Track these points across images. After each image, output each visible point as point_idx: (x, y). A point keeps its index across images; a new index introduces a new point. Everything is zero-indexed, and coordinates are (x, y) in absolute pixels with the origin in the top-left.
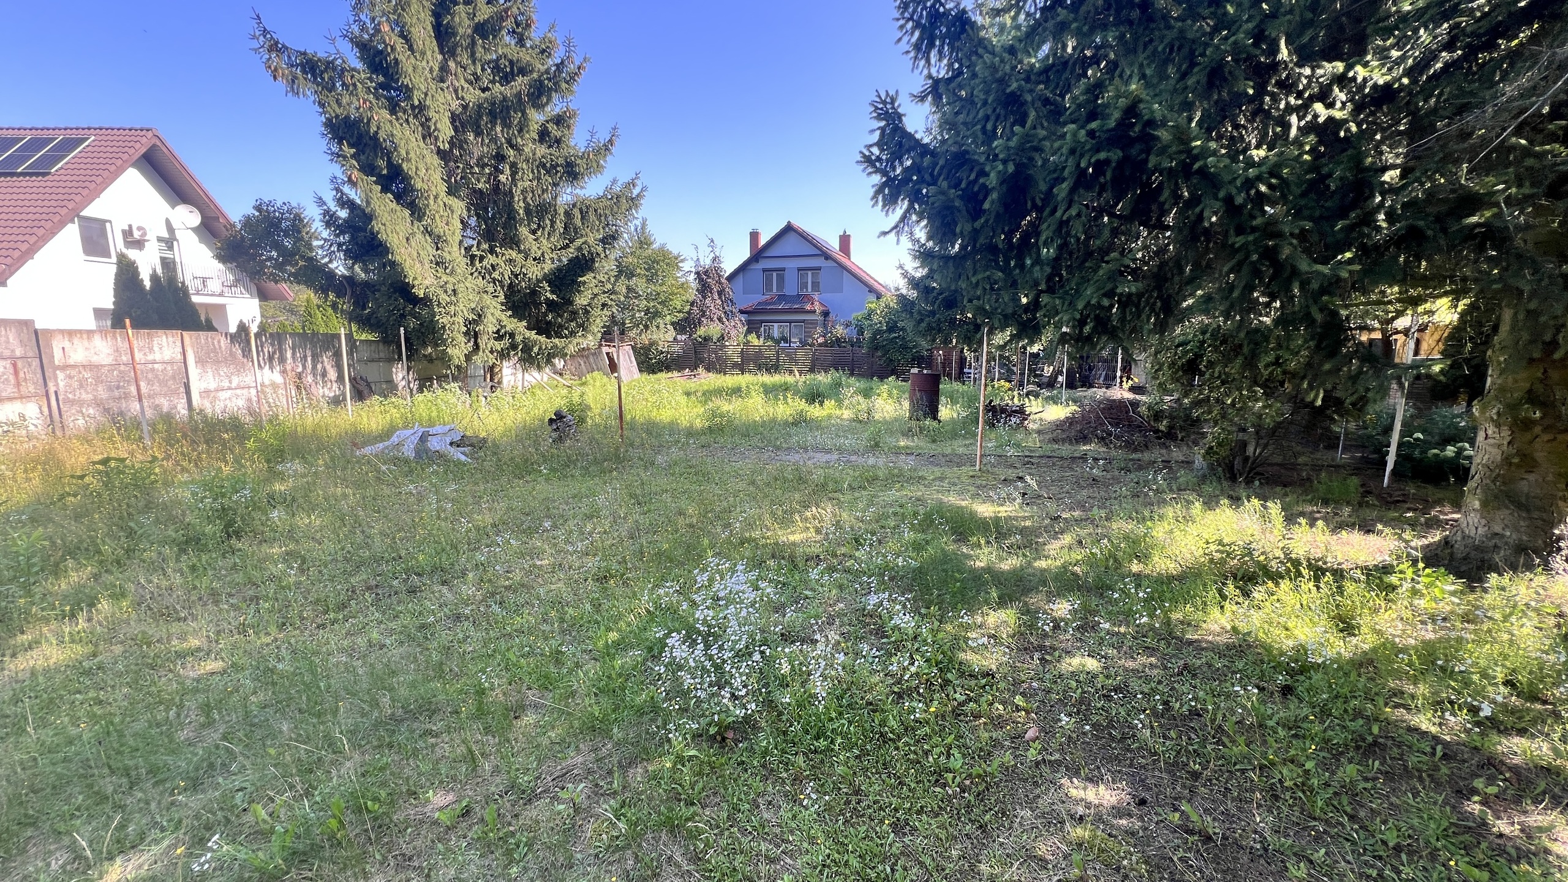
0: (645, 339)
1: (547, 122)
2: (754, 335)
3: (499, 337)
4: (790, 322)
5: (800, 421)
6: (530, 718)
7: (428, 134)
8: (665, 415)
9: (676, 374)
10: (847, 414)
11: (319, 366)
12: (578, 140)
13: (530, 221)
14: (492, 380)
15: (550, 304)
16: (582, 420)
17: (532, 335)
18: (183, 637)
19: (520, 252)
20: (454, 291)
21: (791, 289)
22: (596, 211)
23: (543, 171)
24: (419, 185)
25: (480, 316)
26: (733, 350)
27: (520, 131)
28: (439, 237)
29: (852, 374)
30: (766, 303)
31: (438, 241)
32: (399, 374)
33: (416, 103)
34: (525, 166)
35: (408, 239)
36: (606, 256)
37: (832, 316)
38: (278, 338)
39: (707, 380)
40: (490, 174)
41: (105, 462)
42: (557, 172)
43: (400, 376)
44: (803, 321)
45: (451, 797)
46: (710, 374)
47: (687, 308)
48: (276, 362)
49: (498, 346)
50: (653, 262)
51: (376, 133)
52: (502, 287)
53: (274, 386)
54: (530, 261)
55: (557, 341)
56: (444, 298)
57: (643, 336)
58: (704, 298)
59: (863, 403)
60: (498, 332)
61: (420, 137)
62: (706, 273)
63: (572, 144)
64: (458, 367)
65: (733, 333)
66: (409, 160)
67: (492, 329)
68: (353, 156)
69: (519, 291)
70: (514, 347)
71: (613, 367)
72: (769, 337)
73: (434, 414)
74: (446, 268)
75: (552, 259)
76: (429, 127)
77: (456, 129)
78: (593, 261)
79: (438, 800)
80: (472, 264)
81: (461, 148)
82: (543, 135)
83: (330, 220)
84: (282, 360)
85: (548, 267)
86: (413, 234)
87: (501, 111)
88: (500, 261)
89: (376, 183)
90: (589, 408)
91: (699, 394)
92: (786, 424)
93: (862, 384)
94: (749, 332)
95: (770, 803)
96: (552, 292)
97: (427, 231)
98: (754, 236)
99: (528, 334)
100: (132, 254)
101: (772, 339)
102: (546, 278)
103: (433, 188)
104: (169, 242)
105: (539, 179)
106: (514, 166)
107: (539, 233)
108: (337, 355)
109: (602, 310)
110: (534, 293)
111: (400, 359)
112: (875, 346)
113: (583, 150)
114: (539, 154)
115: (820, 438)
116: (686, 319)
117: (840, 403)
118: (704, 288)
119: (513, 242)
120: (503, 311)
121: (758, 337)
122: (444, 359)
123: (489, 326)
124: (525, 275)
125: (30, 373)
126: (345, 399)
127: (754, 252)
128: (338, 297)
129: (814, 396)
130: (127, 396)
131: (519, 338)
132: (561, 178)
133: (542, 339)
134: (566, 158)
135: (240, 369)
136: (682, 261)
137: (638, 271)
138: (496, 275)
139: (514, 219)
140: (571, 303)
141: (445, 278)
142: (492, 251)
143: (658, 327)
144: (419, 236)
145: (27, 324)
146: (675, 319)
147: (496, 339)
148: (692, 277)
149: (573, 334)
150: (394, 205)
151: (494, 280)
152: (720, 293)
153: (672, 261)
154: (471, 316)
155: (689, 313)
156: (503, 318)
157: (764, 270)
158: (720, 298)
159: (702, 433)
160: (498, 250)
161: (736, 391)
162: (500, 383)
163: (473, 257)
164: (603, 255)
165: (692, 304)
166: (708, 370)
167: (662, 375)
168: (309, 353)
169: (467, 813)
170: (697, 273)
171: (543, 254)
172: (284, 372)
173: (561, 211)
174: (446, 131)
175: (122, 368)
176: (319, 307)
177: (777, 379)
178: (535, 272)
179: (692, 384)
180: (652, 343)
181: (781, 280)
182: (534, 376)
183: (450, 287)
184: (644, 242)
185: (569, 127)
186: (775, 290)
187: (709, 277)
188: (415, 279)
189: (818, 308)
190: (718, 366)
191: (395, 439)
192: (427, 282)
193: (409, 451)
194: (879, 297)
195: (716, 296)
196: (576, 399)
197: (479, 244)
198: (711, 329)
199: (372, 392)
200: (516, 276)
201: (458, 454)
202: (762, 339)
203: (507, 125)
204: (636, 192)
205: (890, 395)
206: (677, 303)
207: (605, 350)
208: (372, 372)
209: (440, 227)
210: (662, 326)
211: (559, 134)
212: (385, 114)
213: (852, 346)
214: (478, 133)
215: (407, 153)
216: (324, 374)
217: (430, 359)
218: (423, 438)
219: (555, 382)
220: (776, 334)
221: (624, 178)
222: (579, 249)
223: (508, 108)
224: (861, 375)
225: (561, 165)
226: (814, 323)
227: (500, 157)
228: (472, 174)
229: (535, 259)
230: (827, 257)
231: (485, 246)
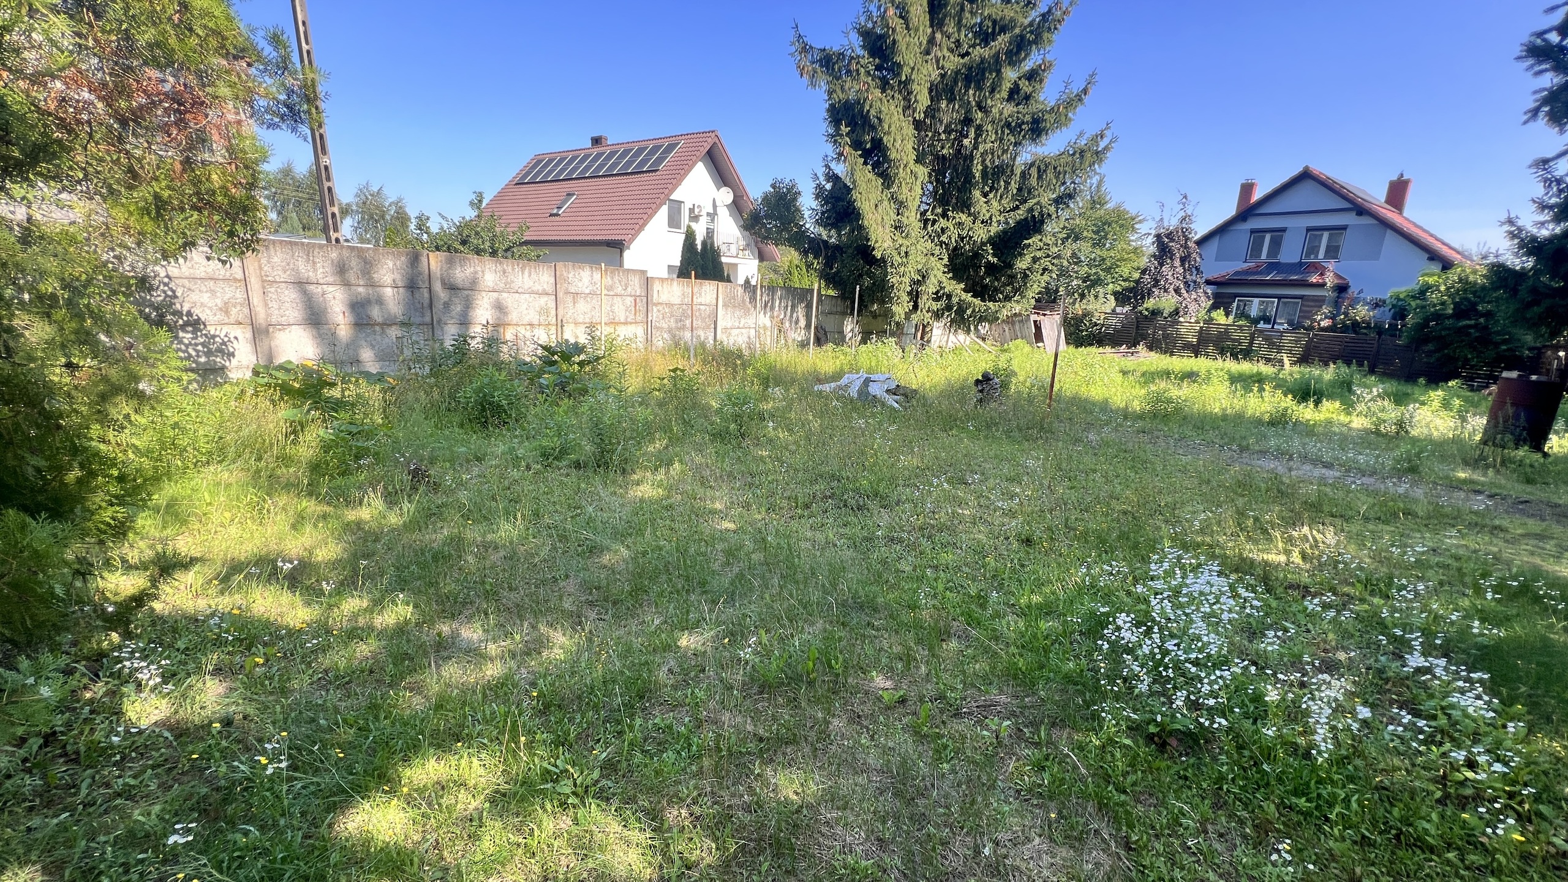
0: (1079, 309)
1: (1020, 79)
2: (1221, 311)
3: (937, 299)
4: (1279, 297)
5: (1279, 421)
6: (953, 644)
7: (908, 106)
8: (1096, 393)
9: (1108, 349)
10: (1358, 422)
11: (795, 315)
12: (1048, 95)
13: (985, 183)
14: (922, 338)
15: (990, 267)
16: (1005, 385)
17: (968, 297)
18: (713, 499)
19: (970, 215)
20: (906, 253)
21: (1290, 254)
22: (1055, 168)
23: (1007, 131)
24: (893, 156)
25: (924, 277)
26: (1189, 327)
27: (992, 91)
28: (902, 203)
29: (1372, 371)
30: (1247, 272)
31: (900, 206)
32: (850, 326)
33: (904, 78)
34: (990, 128)
35: (876, 206)
36: (1058, 217)
37: (1353, 291)
38: (771, 289)
39: (1147, 359)
40: (955, 139)
41: (674, 370)
42: (1022, 130)
43: (849, 328)
44: (1301, 297)
45: (889, 684)
46: (1153, 354)
47: (1136, 275)
48: (768, 309)
49: (935, 306)
50: (1104, 224)
51: (868, 111)
52: (947, 249)
53: (765, 328)
54: (978, 223)
55: (991, 304)
56: (897, 259)
57: (1077, 305)
58: (1161, 265)
59: (1392, 413)
60: (937, 293)
61: (900, 110)
62: (1169, 235)
63: (1041, 99)
64: (898, 324)
65: (1193, 307)
66: (889, 133)
67: (932, 289)
68: (848, 134)
69: (962, 254)
70: (949, 308)
71: (1039, 336)
72: (1242, 315)
73: (873, 364)
74: (903, 232)
75: (999, 222)
76: (909, 101)
77: (932, 100)
78: (1042, 222)
79: (880, 681)
80: (925, 228)
81: (933, 117)
82: (1014, 91)
83: (819, 193)
84: (772, 308)
85: (994, 229)
86: (881, 201)
87: (977, 75)
88: (950, 225)
89: (860, 156)
90: (1015, 374)
91: (1139, 374)
92: (1258, 422)
93: (1391, 386)
94: (1215, 307)
95: (1221, 835)
96: (994, 255)
97: (893, 198)
98: (1247, 189)
99: (964, 296)
100: (694, 225)
101: (1247, 317)
102: (991, 241)
103: (905, 158)
104: (712, 216)
105: (1001, 140)
106: (979, 128)
107: (991, 195)
108: (809, 307)
109: (1042, 275)
110: (976, 255)
111: (852, 314)
112: (1422, 336)
113: (1052, 104)
114: (1006, 113)
115: (1313, 447)
116: (1130, 290)
117: (1349, 406)
118: (1163, 252)
119: (965, 205)
120: (944, 273)
121: (1227, 315)
122: (888, 314)
123: (931, 287)
124: (971, 238)
125: (641, 306)
126: (808, 344)
127: (1244, 207)
128: (815, 258)
129: (1305, 393)
130: (683, 328)
131: (955, 300)
132: (1024, 137)
133: (977, 301)
134: (1034, 114)
135: (747, 312)
136: (1140, 222)
137: (1085, 234)
138: (944, 238)
139: (970, 182)
140: (1010, 266)
141: (900, 241)
142: (944, 215)
143: (1096, 297)
144: (886, 203)
145: (644, 272)
146: (1119, 289)
147: (934, 299)
148: (1151, 239)
149: (1008, 298)
150: (871, 176)
151: (941, 243)
152: (1183, 260)
153: (1124, 222)
154: (917, 277)
155: (1137, 282)
156: (944, 279)
157: (1253, 231)
158: (1183, 265)
159: (1141, 417)
160: (950, 213)
161: (1190, 376)
162: (929, 341)
163: (926, 221)
164: (1054, 216)
165: (1144, 272)
166: (1151, 348)
167: (1093, 350)
168: (790, 304)
169: (903, 701)
170: (1158, 236)
171: (991, 218)
172: (772, 317)
173: (1018, 172)
174: (923, 100)
175: (684, 307)
176: (797, 266)
177: (1246, 367)
178: (981, 234)
179: (1130, 362)
180: (1087, 314)
181: (1276, 244)
182: (962, 338)
183: (904, 249)
184: (1096, 202)
185: (1041, 81)
186: (1264, 255)
187: (1172, 240)
188: (876, 242)
189: (1330, 280)
190: (1165, 344)
191: (843, 381)
192: (886, 245)
193: (854, 392)
194: (1447, 265)
195: (1177, 263)
196: (1002, 364)
197: (934, 208)
198: (1166, 302)
199: (827, 341)
200: (962, 239)
201: (891, 400)
202: (1231, 318)
203: (979, 88)
204: (1102, 145)
205: (1446, 405)
206: (1125, 270)
207: (1033, 317)
208: (830, 324)
209: (904, 194)
210: (1101, 295)
211: (1029, 90)
212: (877, 93)
213: (1380, 333)
214: (951, 100)
215: (889, 127)
216: (797, 322)
217: (875, 316)
218: (867, 382)
219: (977, 347)
220: (1254, 312)
221: (1091, 131)
222: (1031, 210)
223: (983, 71)
224: (1387, 375)
225: (1027, 123)
226: (1319, 301)
227: (967, 121)
228: (939, 140)
229: (982, 222)
230: (1361, 210)
231: (939, 210)
